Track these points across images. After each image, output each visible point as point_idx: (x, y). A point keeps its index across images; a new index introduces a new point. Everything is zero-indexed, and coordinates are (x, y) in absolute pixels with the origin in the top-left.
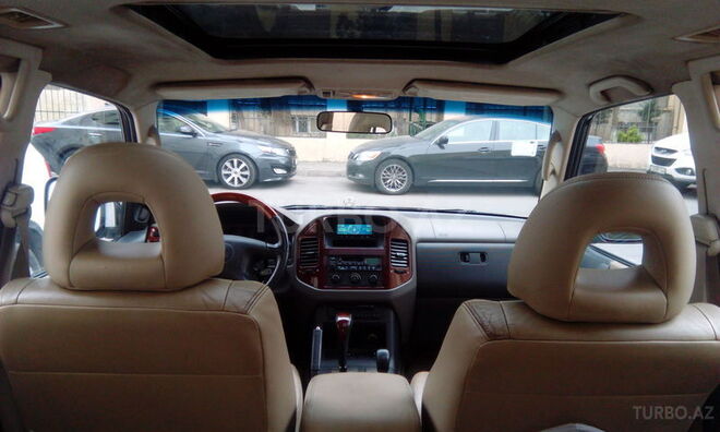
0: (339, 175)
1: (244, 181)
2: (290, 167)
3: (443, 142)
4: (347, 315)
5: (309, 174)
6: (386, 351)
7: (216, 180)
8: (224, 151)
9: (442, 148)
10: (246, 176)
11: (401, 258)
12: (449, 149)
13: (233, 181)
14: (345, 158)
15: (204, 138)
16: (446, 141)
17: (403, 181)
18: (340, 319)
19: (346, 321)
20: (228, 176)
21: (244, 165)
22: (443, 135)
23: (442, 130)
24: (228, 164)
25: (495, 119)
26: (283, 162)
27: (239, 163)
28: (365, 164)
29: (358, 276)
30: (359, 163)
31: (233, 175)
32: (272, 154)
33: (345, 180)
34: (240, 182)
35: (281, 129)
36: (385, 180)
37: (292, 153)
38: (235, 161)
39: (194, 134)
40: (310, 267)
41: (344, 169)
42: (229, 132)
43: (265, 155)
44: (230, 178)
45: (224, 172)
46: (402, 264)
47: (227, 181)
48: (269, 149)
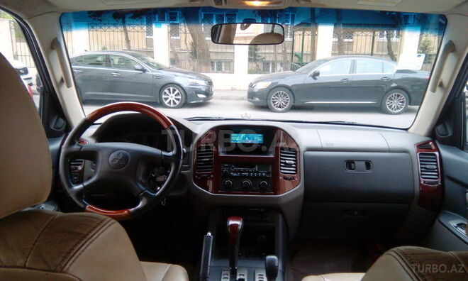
0: (242, 99)
1: (177, 102)
2: (208, 94)
3: (316, 75)
4: (238, 219)
5: (222, 99)
6: (275, 257)
7: (159, 102)
8: (163, 82)
9: (315, 79)
10: (178, 100)
11: (290, 165)
12: (320, 80)
13: (170, 102)
14: (246, 88)
15: (150, 73)
16: (318, 74)
17: (286, 103)
18: (231, 222)
19: (237, 225)
20: (166, 99)
21: (177, 91)
22: (316, 70)
23: (315, 67)
24: (166, 91)
25: (353, 58)
26: (204, 90)
27: (174, 91)
28: (261, 91)
29: (249, 182)
30: (256, 91)
31: (170, 99)
32: (196, 84)
33: (247, 102)
34: (174, 103)
35: (204, 68)
36: (274, 102)
37: (210, 83)
38: (171, 89)
39: (144, 71)
40: (205, 173)
41: (245, 95)
42: (169, 69)
43: (191, 85)
44: (168, 101)
45: (164, 96)
46: (290, 171)
47: (166, 102)
48: (195, 81)
